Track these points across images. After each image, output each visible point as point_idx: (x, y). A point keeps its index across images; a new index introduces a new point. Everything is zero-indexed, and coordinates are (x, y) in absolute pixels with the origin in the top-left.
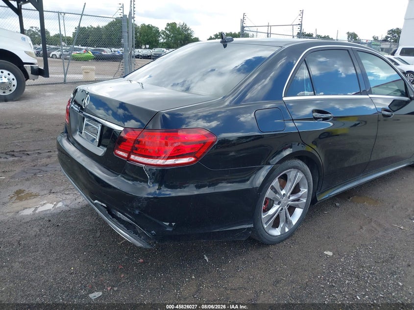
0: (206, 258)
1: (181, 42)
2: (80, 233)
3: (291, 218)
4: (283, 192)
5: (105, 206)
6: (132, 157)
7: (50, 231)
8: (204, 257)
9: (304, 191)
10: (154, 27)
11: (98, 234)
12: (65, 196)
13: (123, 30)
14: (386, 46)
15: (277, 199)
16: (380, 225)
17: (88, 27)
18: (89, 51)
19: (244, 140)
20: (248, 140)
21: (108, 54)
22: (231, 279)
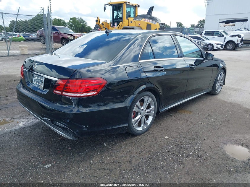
0: (105, 144)
1: (79, 29)
2: (34, 138)
3: (147, 122)
4: (142, 108)
5: (50, 120)
6: (64, 93)
7: (16, 138)
8: (104, 144)
9: (153, 107)
10: (62, 20)
11: (45, 138)
12: (21, 120)
13: (44, 23)
14: (197, 30)
15: (139, 112)
16: (192, 123)
17: (19, 21)
18: (22, 36)
19: (122, 83)
20: (123, 83)
21: (34, 37)
22: (118, 152)
